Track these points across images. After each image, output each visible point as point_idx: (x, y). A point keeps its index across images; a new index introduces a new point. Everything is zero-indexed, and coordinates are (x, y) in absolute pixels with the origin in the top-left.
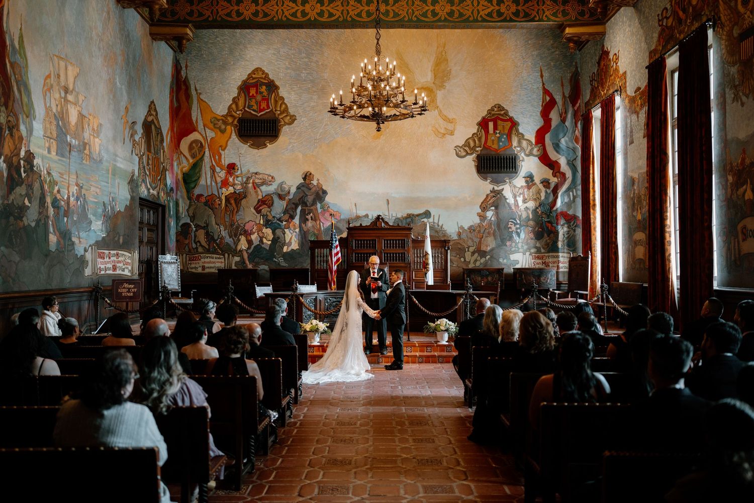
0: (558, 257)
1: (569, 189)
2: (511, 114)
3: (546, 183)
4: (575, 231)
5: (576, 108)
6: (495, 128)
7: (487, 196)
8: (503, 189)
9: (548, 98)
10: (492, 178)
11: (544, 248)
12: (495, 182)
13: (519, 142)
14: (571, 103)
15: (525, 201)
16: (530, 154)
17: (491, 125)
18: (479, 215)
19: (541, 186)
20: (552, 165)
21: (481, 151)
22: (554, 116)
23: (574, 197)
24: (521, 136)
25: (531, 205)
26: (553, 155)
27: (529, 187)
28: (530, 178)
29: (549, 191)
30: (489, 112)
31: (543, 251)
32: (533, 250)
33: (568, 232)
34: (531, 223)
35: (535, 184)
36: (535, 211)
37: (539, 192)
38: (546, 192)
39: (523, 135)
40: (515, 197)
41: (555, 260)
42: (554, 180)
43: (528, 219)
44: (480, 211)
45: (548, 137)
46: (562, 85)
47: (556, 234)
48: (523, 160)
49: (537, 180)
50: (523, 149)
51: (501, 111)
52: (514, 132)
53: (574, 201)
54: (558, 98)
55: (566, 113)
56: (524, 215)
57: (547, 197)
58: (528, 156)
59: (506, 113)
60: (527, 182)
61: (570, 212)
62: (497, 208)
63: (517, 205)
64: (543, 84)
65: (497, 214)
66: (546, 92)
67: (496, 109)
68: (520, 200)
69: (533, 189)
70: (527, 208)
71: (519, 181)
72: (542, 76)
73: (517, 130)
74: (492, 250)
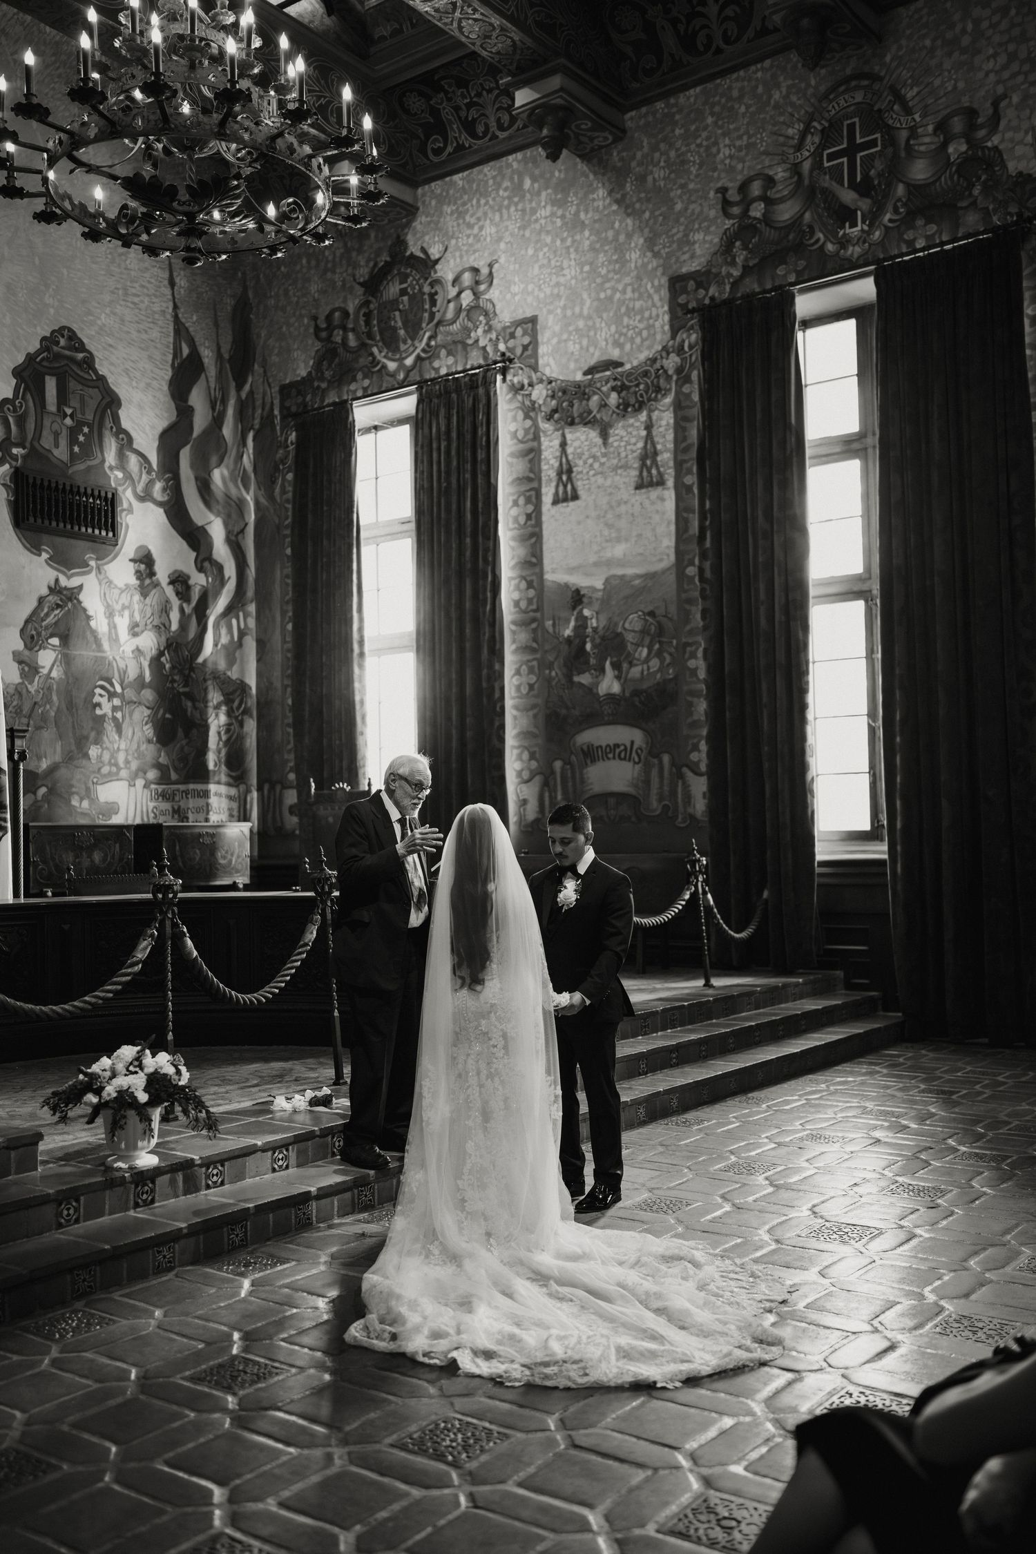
0: (206, 794)
1: (230, 610)
2: (102, 369)
3: (180, 581)
4: (241, 724)
5: (244, 395)
6: (62, 399)
7: (41, 600)
8: (81, 587)
9: (186, 351)
10: (53, 547)
11: (176, 769)
12: (62, 561)
13: (121, 456)
14: (234, 379)
15: (134, 630)
16: (145, 497)
17: (51, 385)
18: (19, 659)
19: (170, 592)
20: (194, 537)
21: (25, 457)
22: (197, 399)
23: (242, 634)
24: (126, 442)
25: (149, 642)
26: (197, 511)
27: (144, 594)
28: (145, 561)
29: (188, 609)
30: (48, 342)
31: (174, 776)
32: (152, 774)
33: (228, 726)
34: (148, 695)
35: (157, 585)
36: (156, 661)
37: (165, 609)
38: (182, 610)
39: (130, 439)
40: (110, 614)
41: (201, 802)
42: (199, 580)
43: (140, 683)
44: (19, 645)
45: (185, 455)
46: (216, 325)
48: (130, 510)
49: (162, 573)
50: (128, 476)
51: (77, 350)
52: (108, 423)
53: (240, 644)
54: (207, 356)
55: (224, 401)
56: (132, 674)
57: (183, 626)
58: (142, 499)
59: (89, 362)
60: (139, 575)
61: (234, 674)
62: (65, 639)
63: (114, 640)
64: (175, 307)
65: (66, 660)
66: (180, 330)
67: (62, 342)
68: (123, 623)
69: (154, 594)
70: (138, 651)
71: (121, 571)
72: (172, 283)
73: (116, 420)
74: (53, 769)
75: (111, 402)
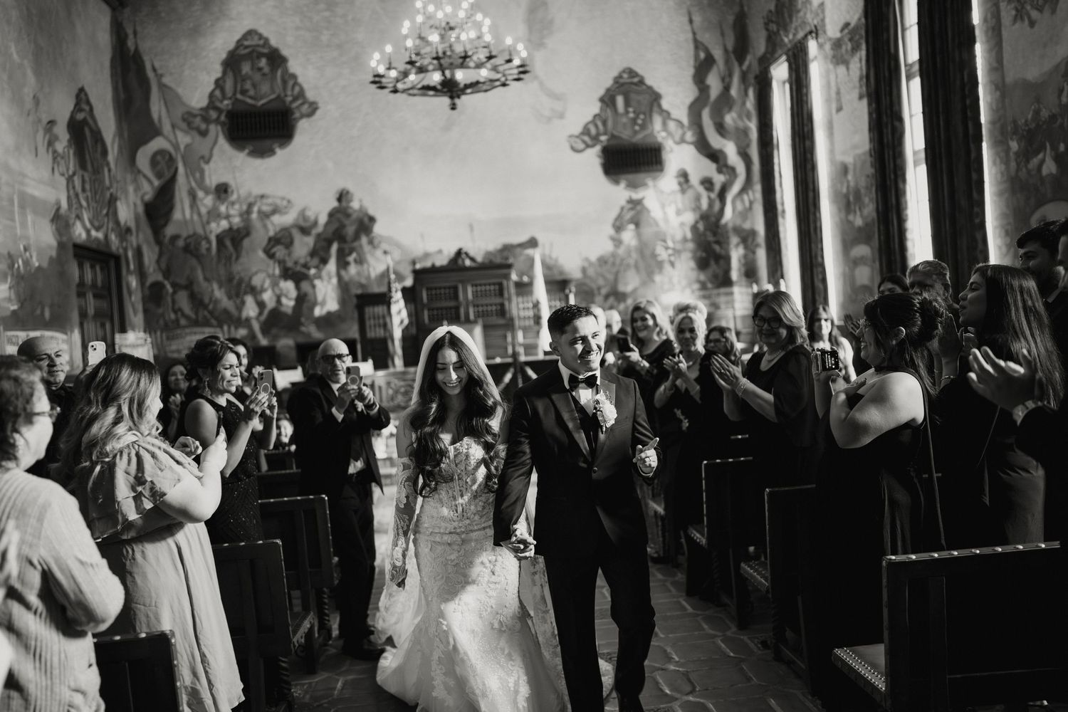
0: (732, 294)
1: (744, 190)
2: (649, 82)
3: (707, 183)
4: (754, 253)
5: (744, 67)
6: (627, 104)
7: (622, 209)
9: (702, 55)
10: (627, 180)
11: (711, 282)
12: (633, 186)
13: (664, 124)
14: (737, 60)
15: (678, 213)
16: (682, 141)
17: (620, 101)
18: (613, 239)
19: (701, 189)
20: (715, 156)
21: (608, 140)
22: (714, 82)
23: (751, 203)
24: (666, 115)
25: (689, 218)
26: (715, 141)
27: (683, 191)
28: (684, 176)
29: (713, 195)
30: (617, 80)
31: (709, 285)
32: (696, 286)
33: (745, 256)
34: (691, 245)
35: (691, 187)
36: (694, 228)
37: (698, 198)
38: (709, 198)
39: (668, 113)
40: (663, 206)
41: (728, 298)
42: (719, 179)
43: (685, 240)
44: (612, 232)
45: (706, 115)
46: (723, 34)
47: (728, 259)
48: (672, 151)
49: (695, 179)
50: (670, 134)
51: (634, 77)
52: (655, 109)
53: (751, 208)
54: (718, 54)
55: (730, 75)
56: (679, 236)
57: (711, 205)
58: (678, 143)
59: (642, 82)
60: (680, 184)
61: (747, 226)
62: (637, 225)
63: (666, 220)
64: (694, 34)
65: (639, 235)
66: (698, 45)
67: (625, 76)
68: (671, 211)
69: (690, 193)
70: (682, 224)
71: (667, 181)
72: (691, 21)
73: (660, 106)
74: (635, 290)
75: (656, 97)
